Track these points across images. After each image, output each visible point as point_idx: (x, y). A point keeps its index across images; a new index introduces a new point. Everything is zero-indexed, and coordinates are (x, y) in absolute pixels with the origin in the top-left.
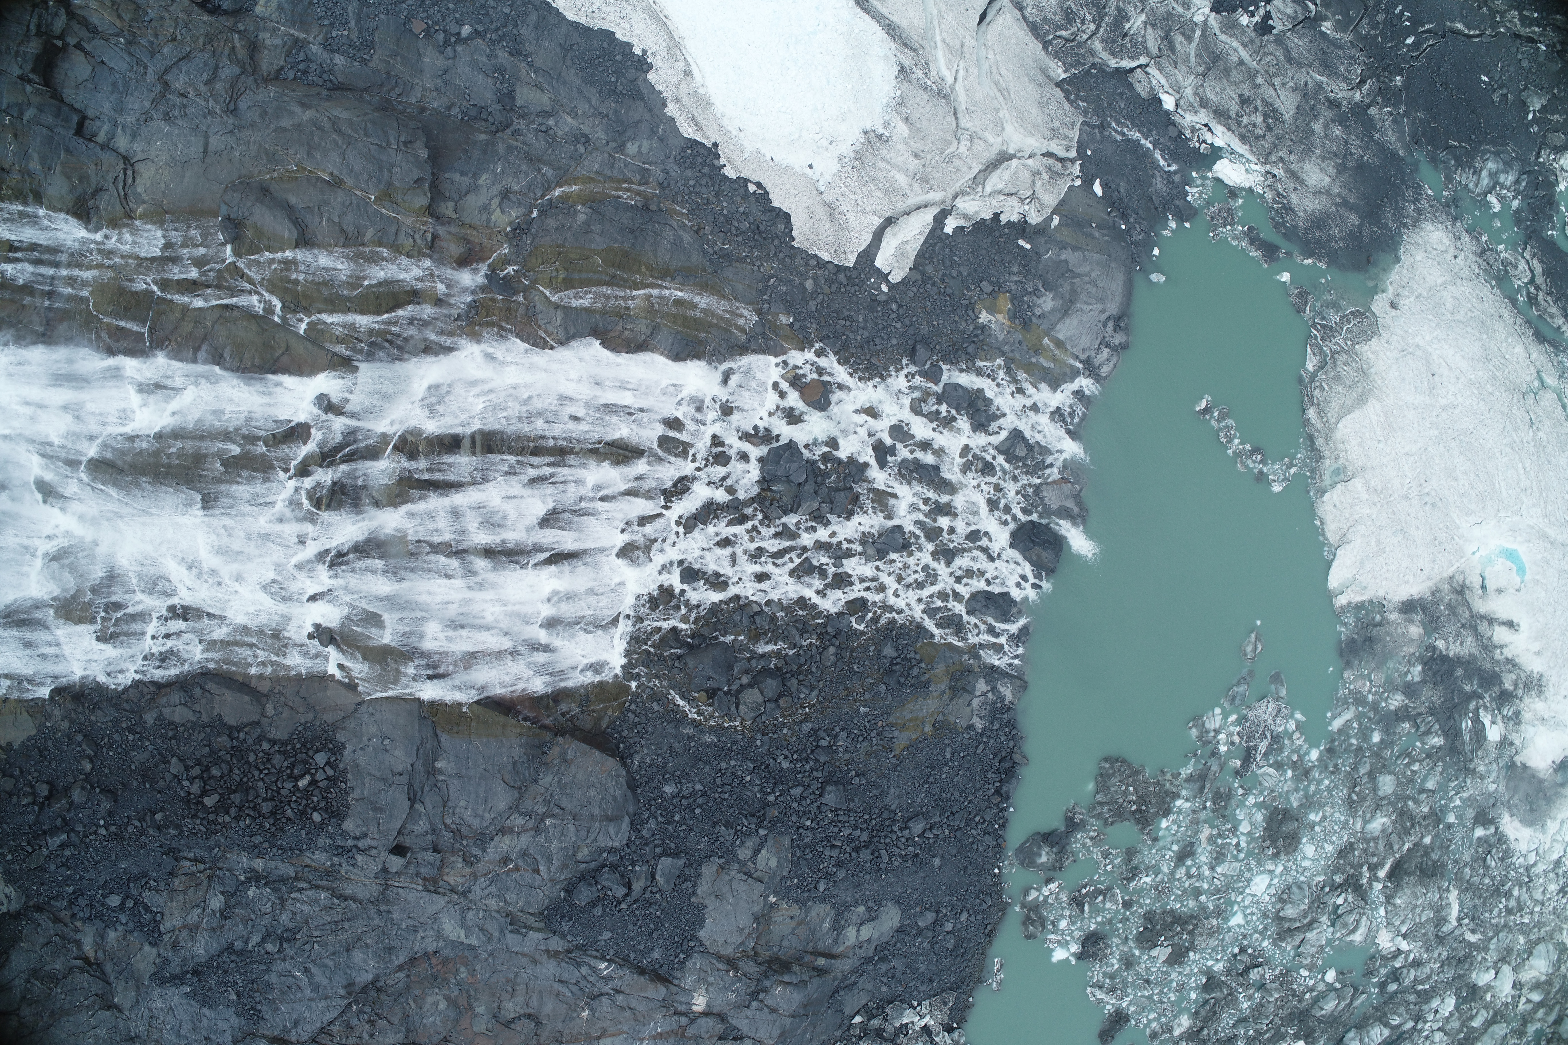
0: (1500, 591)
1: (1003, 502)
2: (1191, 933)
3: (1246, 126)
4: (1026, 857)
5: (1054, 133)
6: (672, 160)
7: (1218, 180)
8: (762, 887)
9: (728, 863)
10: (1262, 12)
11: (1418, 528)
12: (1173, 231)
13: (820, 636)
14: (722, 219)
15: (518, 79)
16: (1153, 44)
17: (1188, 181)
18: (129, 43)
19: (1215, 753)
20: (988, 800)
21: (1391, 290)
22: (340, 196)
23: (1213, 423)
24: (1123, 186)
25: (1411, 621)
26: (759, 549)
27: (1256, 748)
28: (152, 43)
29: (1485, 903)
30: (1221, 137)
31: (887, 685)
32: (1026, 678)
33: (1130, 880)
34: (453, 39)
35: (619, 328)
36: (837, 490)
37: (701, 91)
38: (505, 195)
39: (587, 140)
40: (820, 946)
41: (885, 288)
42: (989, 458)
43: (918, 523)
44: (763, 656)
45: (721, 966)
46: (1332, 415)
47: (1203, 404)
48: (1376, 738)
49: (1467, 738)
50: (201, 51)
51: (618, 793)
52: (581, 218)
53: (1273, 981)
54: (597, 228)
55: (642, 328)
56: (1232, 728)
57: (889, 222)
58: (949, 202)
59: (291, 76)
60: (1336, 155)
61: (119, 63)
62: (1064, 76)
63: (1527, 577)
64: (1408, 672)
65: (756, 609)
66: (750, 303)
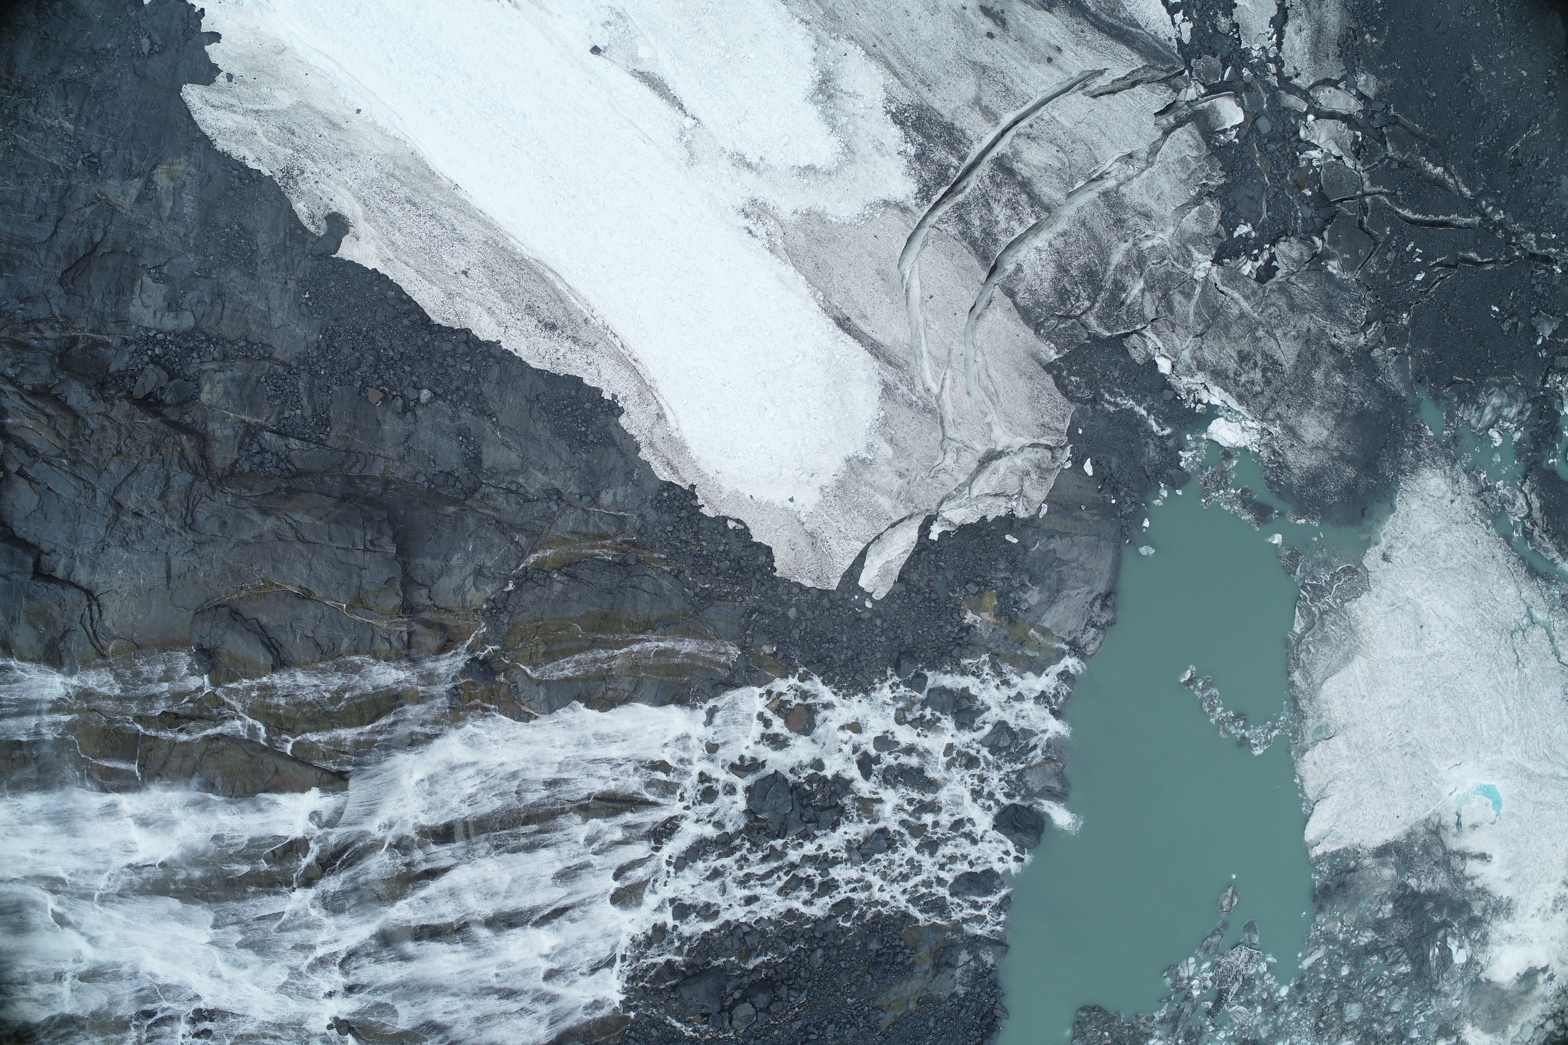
0: (1474, 826)
1: (986, 790)
3: (1244, 385)
6: (648, 504)
7: (1212, 441)
10: (1266, 255)
11: (1396, 778)
12: (1164, 500)
13: (807, 941)
14: (701, 561)
15: (484, 439)
16: (1149, 312)
17: (1182, 446)
18: (74, 463)
19: (1188, 997)
21: (1384, 542)
22: (311, 608)
23: (1197, 693)
24: (1114, 461)
25: (1384, 865)
26: (747, 875)
27: (1227, 991)
28: (96, 459)
30: (1216, 396)
31: (872, 975)
32: (1008, 942)
34: (412, 404)
36: (824, 809)
37: (676, 435)
38: (479, 573)
39: (560, 497)
41: (869, 605)
42: (973, 752)
43: (903, 823)
44: (754, 970)
46: (1317, 676)
47: (1188, 675)
48: (1345, 971)
49: (1433, 964)
50: (150, 461)
52: (558, 587)
54: (574, 595)
55: (625, 685)
56: (1205, 975)
57: (872, 544)
58: (934, 510)
59: (247, 470)
60: (1335, 405)
61: (66, 488)
62: (1056, 357)
63: (1503, 810)
64: (1380, 909)
65: (746, 929)
66: (732, 639)
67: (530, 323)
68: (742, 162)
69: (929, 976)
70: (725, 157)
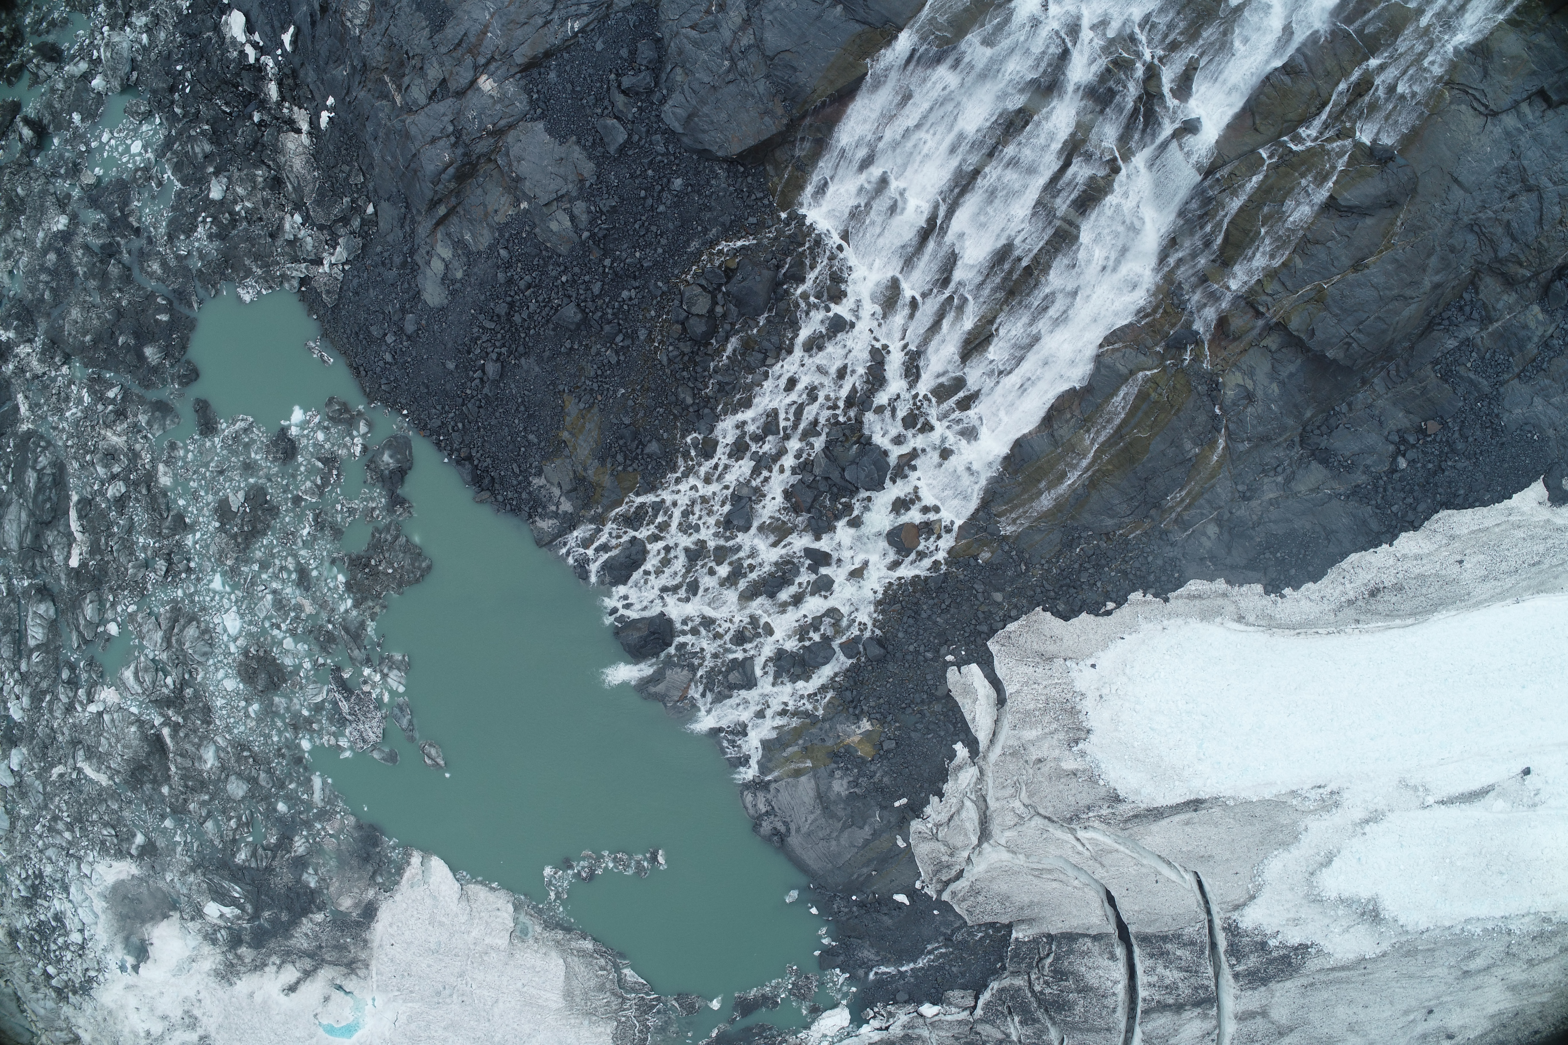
0: (327, 1000)
2: (234, 537)
4: (399, 445)
5: (974, 891)
6: (1180, 556)
7: (835, 1006)
8: (542, 202)
9: (581, 189)
11: (429, 966)
12: (820, 937)
13: (708, 398)
15: (1333, 478)
17: (851, 980)
19: (368, 662)
20: (468, 446)
22: (1346, 261)
23: (641, 857)
24: (888, 921)
25: (356, 905)
27: (347, 699)
29: (77, 802)
30: (868, 1034)
31: (627, 426)
32: (545, 549)
33: (316, 517)
34: (1402, 448)
35: (1077, 413)
36: (815, 499)
37: (1219, 620)
38: (1250, 397)
39: (1245, 498)
40: (455, 219)
41: (949, 658)
44: (727, 339)
45: (503, 123)
46: (575, 961)
47: (661, 860)
48: (281, 807)
49: (225, 884)
50: (1537, 237)
51: (706, 138)
52: (1188, 445)
53: (144, 577)
54: (1170, 452)
55: (1063, 431)
56: (378, 690)
57: (1001, 701)
58: (981, 763)
59: (1465, 295)
62: (1014, 935)
63: (321, 1032)
64: (316, 874)
65: (769, 361)
66: (1018, 537)
67: (1389, 580)
68: (1374, 818)
69: (580, 468)
70: (1386, 808)
